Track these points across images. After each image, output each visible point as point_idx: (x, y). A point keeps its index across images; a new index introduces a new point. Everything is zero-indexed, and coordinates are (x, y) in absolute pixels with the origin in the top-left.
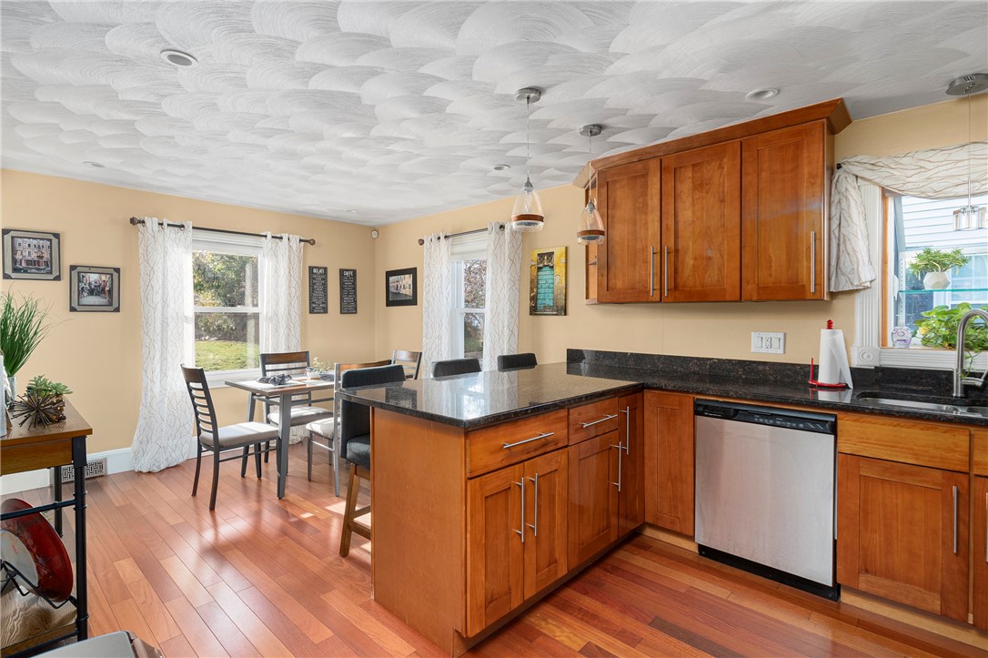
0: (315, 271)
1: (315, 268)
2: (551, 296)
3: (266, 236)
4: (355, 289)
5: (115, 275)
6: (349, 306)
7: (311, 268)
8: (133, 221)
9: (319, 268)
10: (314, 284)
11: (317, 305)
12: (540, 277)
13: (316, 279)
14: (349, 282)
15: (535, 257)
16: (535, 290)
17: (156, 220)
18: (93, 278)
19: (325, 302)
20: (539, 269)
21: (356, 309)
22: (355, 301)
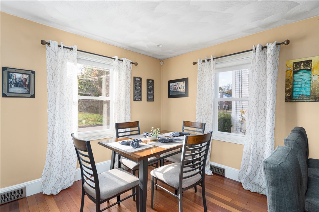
0: (136, 79)
1: (137, 78)
2: (308, 89)
3: (115, 59)
4: (153, 89)
5: (32, 75)
6: (150, 98)
7: (135, 78)
8: (43, 42)
9: (138, 78)
10: (136, 86)
11: (137, 97)
12: (295, 78)
13: (137, 82)
14: (150, 84)
15: (291, 63)
16: (291, 86)
17: (56, 43)
18: (18, 76)
19: (141, 96)
20: (295, 72)
21: (153, 99)
22: (153, 95)
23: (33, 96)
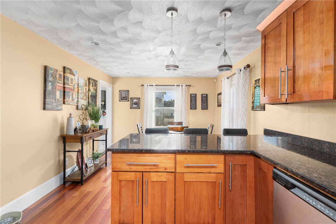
0: (192, 95)
1: (192, 94)
2: (259, 101)
3: (175, 85)
4: (207, 101)
5: (139, 99)
6: (205, 106)
7: (191, 95)
8: (142, 85)
9: (193, 94)
10: (192, 100)
11: (193, 106)
12: (255, 92)
13: (193, 98)
14: (205, 99)
15: (254, 82)
16: (254, 98)
17: (146, 85)
18: (135, 100)
19: (196, 106)
20: (255, 87)
21: (207, 108)
22: (207, 105)
23: (139, 108)
